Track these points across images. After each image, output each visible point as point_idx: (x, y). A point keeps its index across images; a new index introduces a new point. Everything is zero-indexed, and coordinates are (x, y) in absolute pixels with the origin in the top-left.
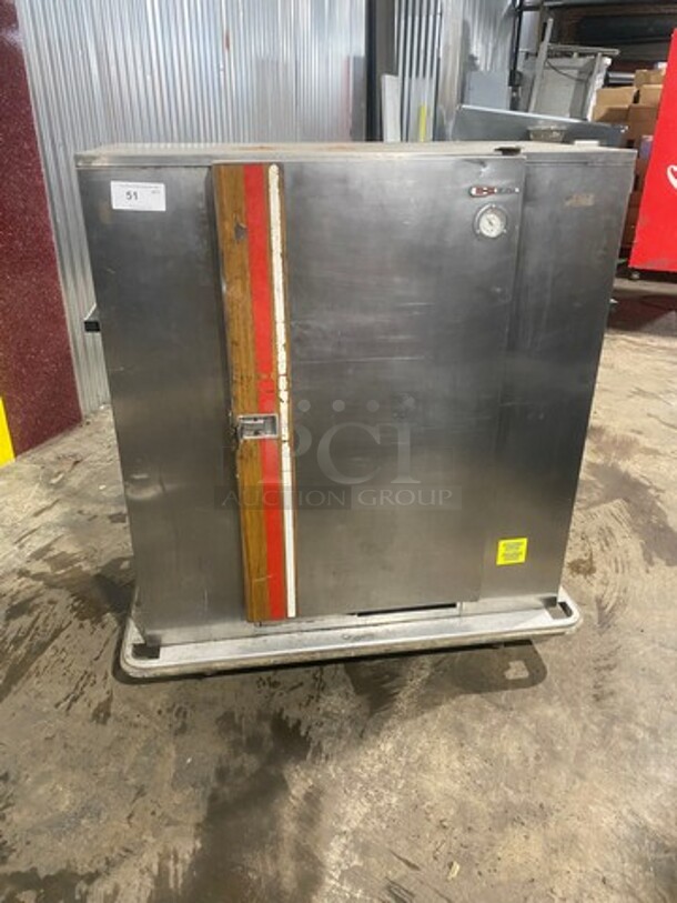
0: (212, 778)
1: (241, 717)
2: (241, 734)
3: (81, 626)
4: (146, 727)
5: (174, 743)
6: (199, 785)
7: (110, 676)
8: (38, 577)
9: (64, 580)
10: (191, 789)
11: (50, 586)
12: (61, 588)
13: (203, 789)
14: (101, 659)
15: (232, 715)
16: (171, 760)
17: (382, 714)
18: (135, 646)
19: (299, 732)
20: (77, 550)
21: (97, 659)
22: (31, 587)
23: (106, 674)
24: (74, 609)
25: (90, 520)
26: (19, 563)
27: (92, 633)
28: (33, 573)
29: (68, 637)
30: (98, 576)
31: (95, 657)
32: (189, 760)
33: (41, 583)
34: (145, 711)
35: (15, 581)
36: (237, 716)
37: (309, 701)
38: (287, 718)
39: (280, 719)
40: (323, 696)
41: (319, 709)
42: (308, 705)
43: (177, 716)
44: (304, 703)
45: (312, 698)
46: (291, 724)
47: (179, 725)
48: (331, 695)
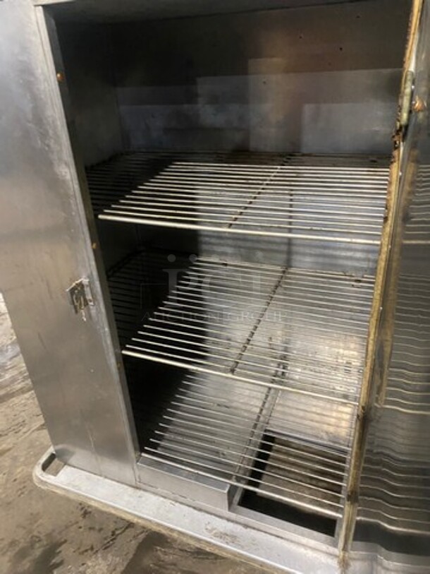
37: (86, 551)
38: (60, 552)
39: (56, 549)
40: (99, 555)
41: (83, 564)
42: (82, 553)
43: (18, 491)
44: (82, 549)
45: (92, 548)
46: (56, 560)
47: (11, 499)
48: (105, 558)
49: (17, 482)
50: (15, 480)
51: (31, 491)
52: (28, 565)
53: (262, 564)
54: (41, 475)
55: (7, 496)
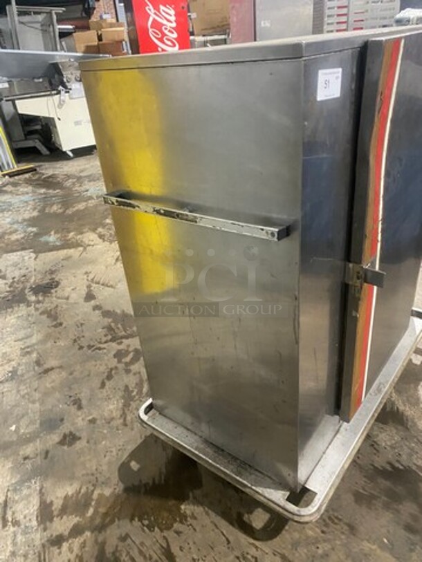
0: (411, 537)
1: (364, 489)
2: (380, 497)
3: (178, 533)
4: (333, 549)
5: (362, 540)
6: (412, 547)
7: (257, 543)
8: (76, 531)
9: (106, 514)
10: (413, 554)
11: (101, 528)
12: (112, 522)
13: (418, 547)
14: (231, 538)
15: (358, 492)
16: (379, 551)
17: (410, 424)
18: (288, 499)
19: (398, 468)
20: (76, 486)
21: (229, 542)
22: (84, 543)
23: (253, 544)
24: (150, 528)
25: (46, 457)
26: (38, 537)
27: (195, 530)
28: (66, 533)
29: (181, 549)
30: (126, 490)
31: (226, 542)
32: (385, 540)
33: (88, 534)
34: (316, 542)
35: (60, 553)
36: (361, 491)
37: (375, 449)
38: (382, 467)
39: (381, 471)
40: (375, 440)
41: (385, 448)
42: (378, 451)
43: (336, 524)
44: (375, 451)
45: (373, 445)
46: (389, 468)
47: (346, 527)
48: (377, 435)
49: (325, 529)
50: (323, 532)
51: (333, 510)
52: (400, 488)
53: (396, 376)
54: (313, 507)
55: (343, 533)
